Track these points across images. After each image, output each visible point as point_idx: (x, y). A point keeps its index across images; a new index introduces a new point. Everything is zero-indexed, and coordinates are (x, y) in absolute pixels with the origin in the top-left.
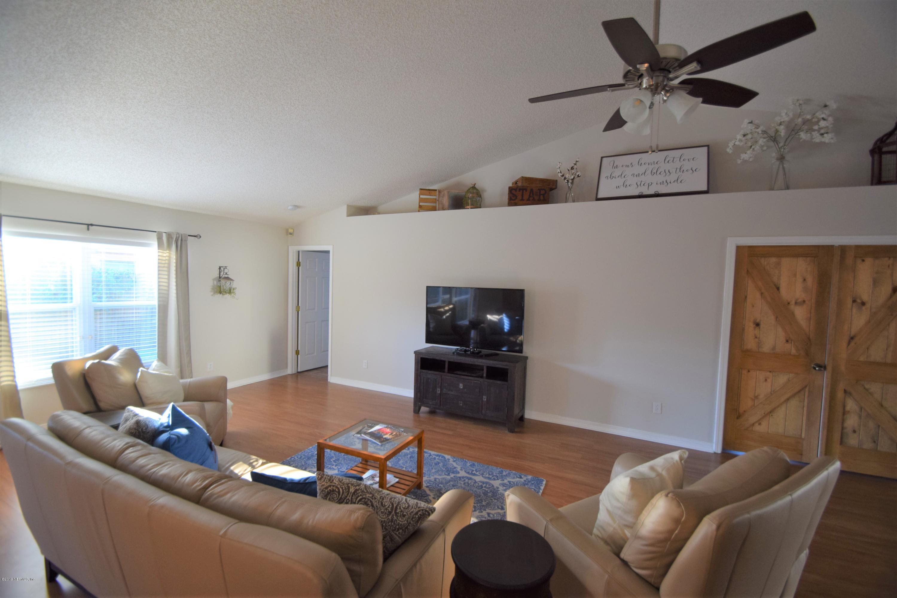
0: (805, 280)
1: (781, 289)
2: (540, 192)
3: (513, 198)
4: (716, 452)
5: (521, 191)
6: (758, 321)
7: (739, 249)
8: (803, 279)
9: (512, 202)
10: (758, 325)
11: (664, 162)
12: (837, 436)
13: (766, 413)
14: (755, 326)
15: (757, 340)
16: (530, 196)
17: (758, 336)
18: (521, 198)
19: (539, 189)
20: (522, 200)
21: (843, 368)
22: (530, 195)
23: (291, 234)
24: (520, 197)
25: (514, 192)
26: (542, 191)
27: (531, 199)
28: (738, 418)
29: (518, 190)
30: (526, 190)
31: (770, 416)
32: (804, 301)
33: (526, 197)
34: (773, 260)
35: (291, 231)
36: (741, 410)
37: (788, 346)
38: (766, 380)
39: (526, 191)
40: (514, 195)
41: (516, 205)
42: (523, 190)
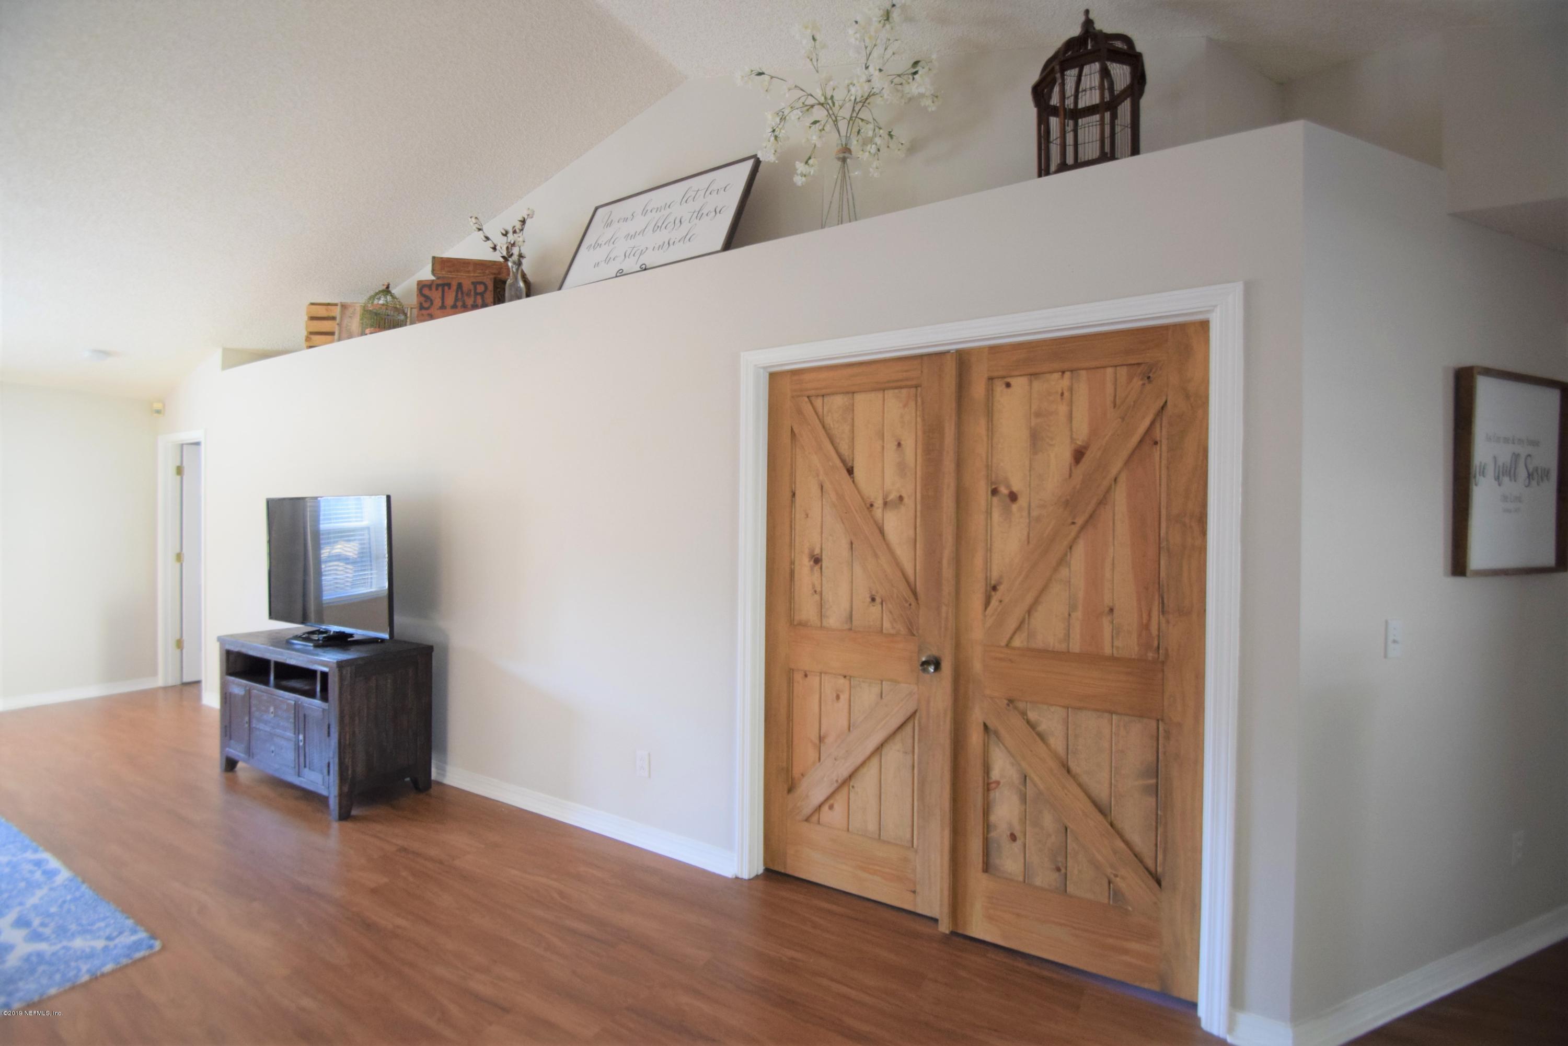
0: (899, 445)
1: (856, 471)
2: (475, 289)
3: (426, 305)
4: (740, 876)
5: (440, 289)
6: (817, 551)
7: (775, 378)
8: (897, 443)
9: (424, 312)
10: (817, 560)
11: (679, 203)
12: (975, 847)
13: (840, 781)
14: (812, 563)
15: (817, 597)
16: (456, 300)
17: (818, 590)
18: (440, 304)
19: (473, 283)
20: (443, 307)
21: (977, 666)
22: (457, 296)
23: (158, 412)
24: (438, 302)
25: (426, 292)
26: (478, 286)
27: (459, 304)
28: (790, 790)
29: (434, 287)
30: (449, 285)
31: (851, 787)
32: (901, 498)
33: (450, 300)
34: (839, 401)
35: (158, 406)
36: (796, 772)
37: (875, 610)
38: (838, 697)
39: (449, 288)
40: (427, 298)
41: (431, 317)
42: (443, 285)
